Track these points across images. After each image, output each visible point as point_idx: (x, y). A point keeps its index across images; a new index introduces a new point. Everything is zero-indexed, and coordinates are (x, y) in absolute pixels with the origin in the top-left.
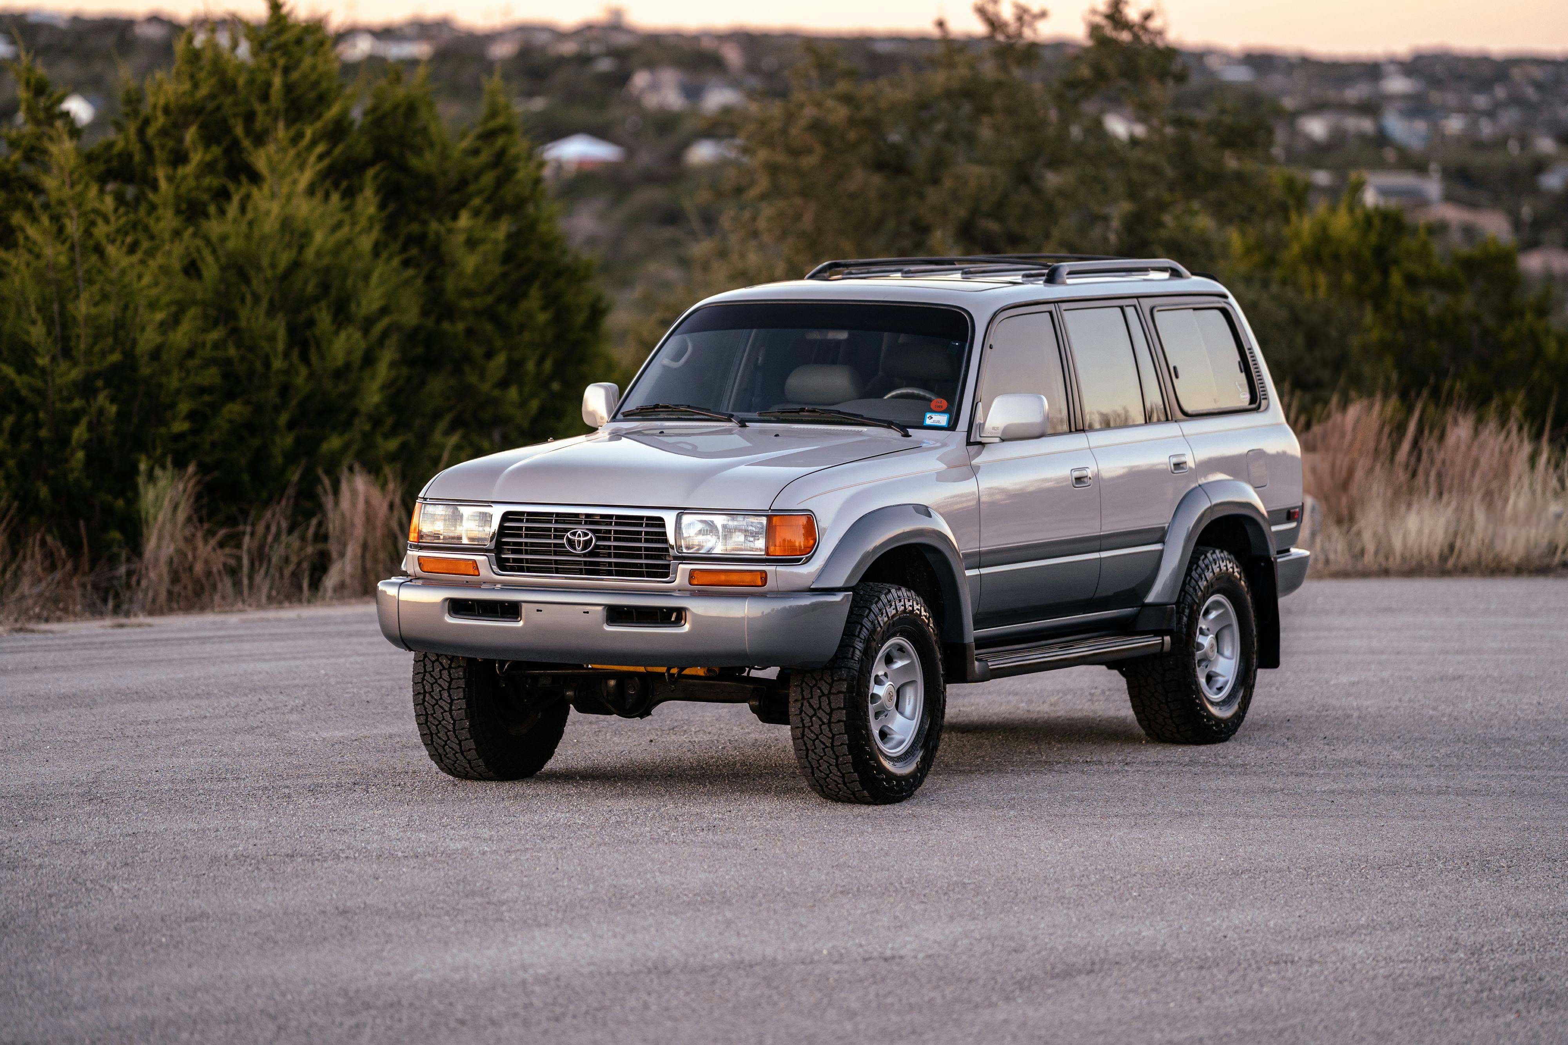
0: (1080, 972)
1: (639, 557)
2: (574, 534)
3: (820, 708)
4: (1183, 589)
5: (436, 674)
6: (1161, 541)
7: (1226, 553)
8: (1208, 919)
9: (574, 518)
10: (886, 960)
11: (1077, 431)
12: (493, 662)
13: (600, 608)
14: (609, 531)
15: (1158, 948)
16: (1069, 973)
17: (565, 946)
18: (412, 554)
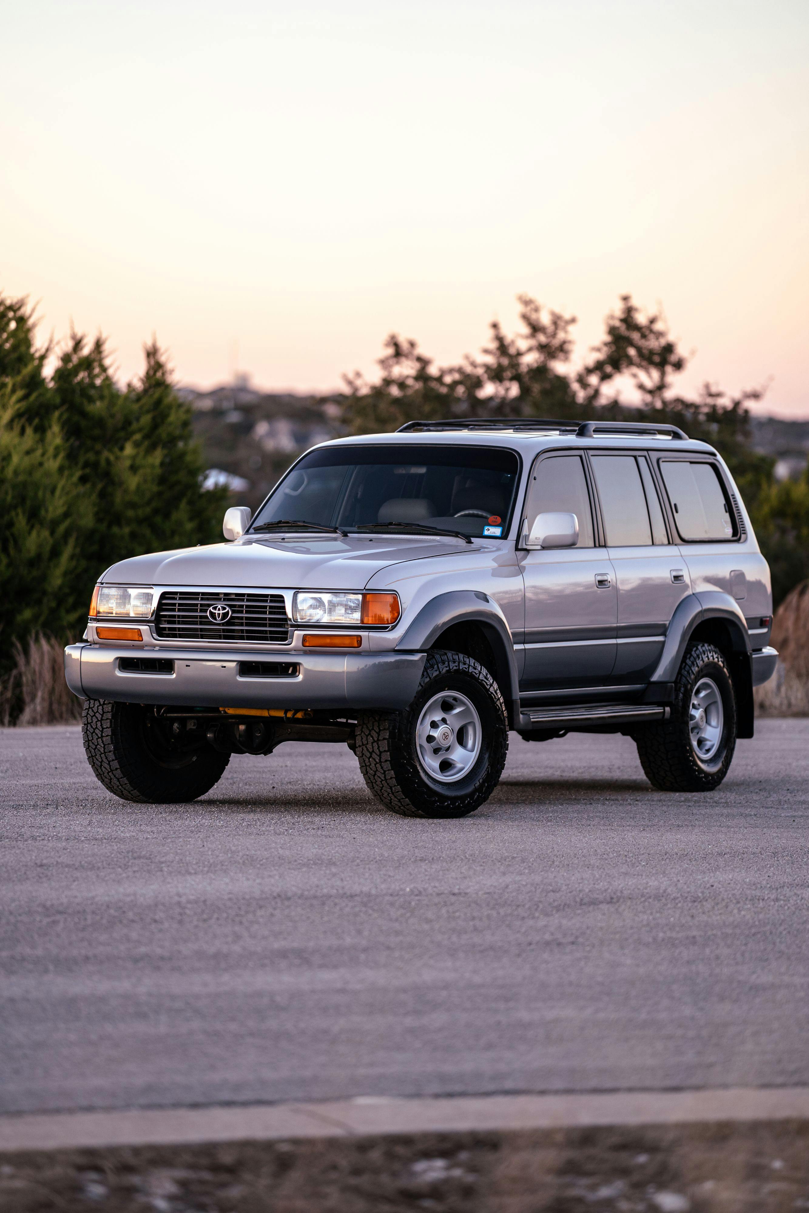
0: (601, 902)
1: (265, 625)
2: (215, 608)
4: (679, 673)
6: (664, 634)
7: (712, 647)
8: (700, 877)
9: (215, 596)
10: (454, 894)
11: (600, 546)
12: (152, 706)
13: (234, 664)
14: (242, 606)
15: (661, 891)
16: (594, 903)
17: (210, 884)
18: (92, 625)
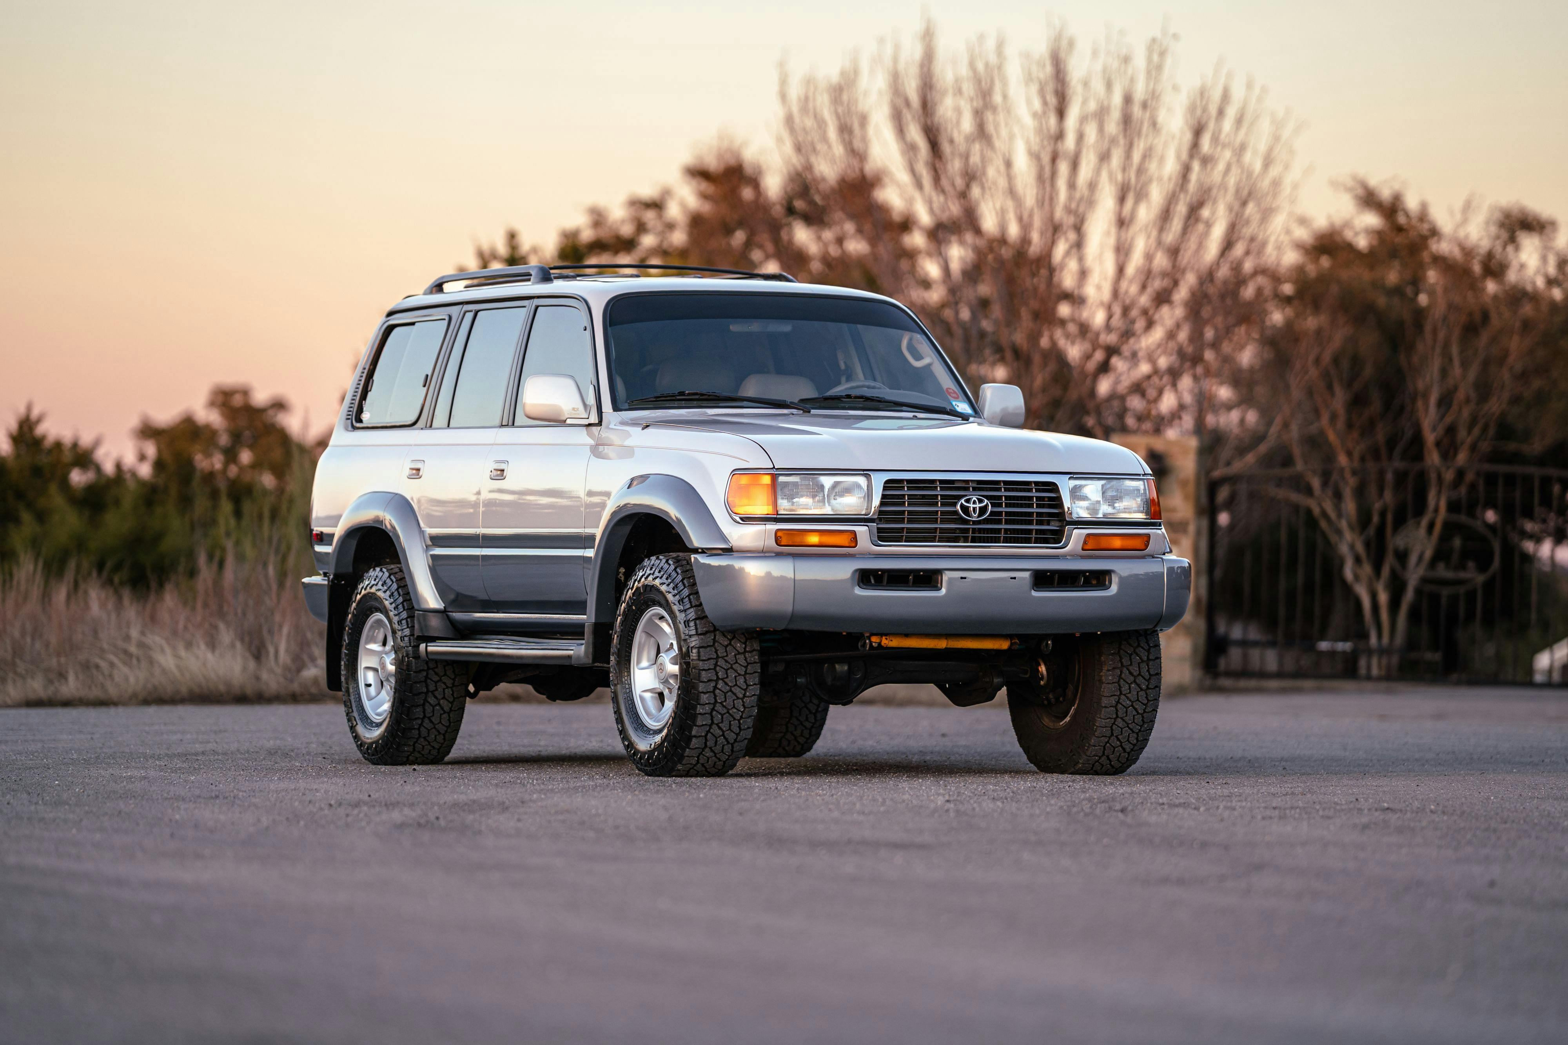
1: (1030, 523)
2: (968, 501)
3: (1140, 674)
5: (731, 658)
13: (1028, 573)
